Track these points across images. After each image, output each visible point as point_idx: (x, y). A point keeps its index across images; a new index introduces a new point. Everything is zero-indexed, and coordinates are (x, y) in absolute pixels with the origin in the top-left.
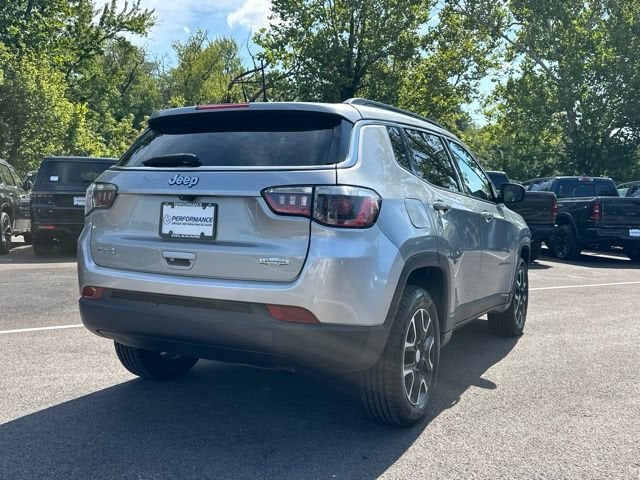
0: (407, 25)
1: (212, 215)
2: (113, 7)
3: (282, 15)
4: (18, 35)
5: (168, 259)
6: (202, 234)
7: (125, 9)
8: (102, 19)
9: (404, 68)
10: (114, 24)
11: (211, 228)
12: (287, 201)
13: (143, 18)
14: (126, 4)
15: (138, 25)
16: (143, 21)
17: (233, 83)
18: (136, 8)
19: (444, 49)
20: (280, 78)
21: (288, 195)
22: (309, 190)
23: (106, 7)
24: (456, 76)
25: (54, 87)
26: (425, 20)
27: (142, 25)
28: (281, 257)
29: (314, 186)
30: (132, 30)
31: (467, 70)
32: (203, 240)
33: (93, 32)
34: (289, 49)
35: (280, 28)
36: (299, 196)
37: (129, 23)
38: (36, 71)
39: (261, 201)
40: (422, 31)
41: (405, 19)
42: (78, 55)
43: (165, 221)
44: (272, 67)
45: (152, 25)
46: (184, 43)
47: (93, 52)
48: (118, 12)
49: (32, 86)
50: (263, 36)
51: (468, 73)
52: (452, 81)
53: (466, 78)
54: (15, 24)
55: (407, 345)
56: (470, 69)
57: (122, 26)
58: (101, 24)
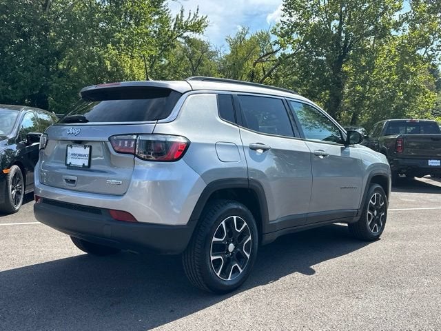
0: (383, 13)
1: (88, 153)
2: (182, 16)
3: (290, 13)
4: (120, 39)
5: (66, 180)
6: (84, 164)
7: (189, 17)
8: (175, 25)
9: (381, 45)
10: (182, 28)
11: (87, 161)
12: (123, 143)
13: (200, 23)
14: (190, 14)
15: (198, 27)
16: (200, 25)
17: (256, 62)
18: (195, 16)
19: (414, 29)
20: (287, 57)
21: (124, 140)
22: (135, 137)
23: (177, 17)
24: (424, 49)
25: (141, 71)
26: (399, 9)
27: (199, 27)
28: (117, 180)
29: (138, 135)
30: (193, 31)
31: (432, 44)
32: (84, 168)
33: (170, 33)
34: (295, 36)
35: (288, 22)
36: (130, 141)
37: (191, 26)
38: (130, 61)
39: (109, 144)
40: (396, 17)
41: (381, 10)
42: (160, 49)
43: (68, 157)
44: (284, 50)
45: (206, 26)
46: (233, 36)
47: (170, 47)
48: (185, 19)
49: (127, 71)
50: (278, 29)
51: (434, 46)
52: (421, 52)
53: (432, 50)
54: (118, 32)
55: (215, 239)
56: (435, 43)
57: (187, 29)
58: (174, 28)
